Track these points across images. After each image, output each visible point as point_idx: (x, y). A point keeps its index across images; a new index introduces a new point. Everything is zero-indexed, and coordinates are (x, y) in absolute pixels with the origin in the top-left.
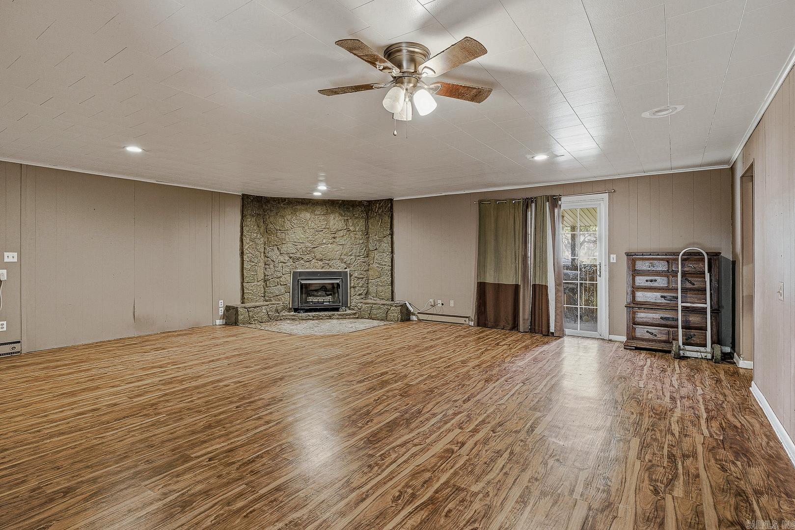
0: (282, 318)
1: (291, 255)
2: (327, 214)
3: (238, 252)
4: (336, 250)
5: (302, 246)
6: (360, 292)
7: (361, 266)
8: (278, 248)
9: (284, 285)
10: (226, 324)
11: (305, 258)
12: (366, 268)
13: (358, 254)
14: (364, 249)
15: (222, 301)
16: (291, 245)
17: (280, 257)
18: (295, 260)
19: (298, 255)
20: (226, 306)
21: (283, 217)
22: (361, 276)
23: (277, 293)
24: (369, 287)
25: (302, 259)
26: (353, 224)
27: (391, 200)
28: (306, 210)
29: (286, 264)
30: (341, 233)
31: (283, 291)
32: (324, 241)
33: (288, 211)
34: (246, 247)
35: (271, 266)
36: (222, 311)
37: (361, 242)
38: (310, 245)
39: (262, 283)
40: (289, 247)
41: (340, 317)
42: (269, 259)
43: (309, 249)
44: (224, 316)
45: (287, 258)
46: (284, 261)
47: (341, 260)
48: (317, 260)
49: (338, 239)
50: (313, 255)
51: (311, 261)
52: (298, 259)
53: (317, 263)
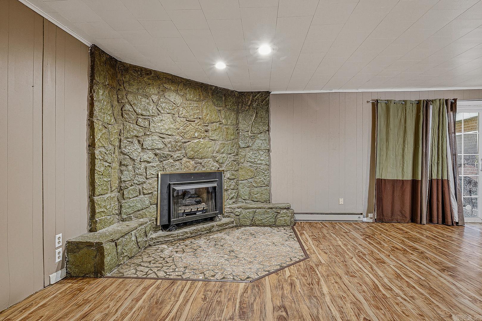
0: (151, 243)
1: (158, 151)
2: (199, 101)
3: (84, 144)
4: (208, 146)
5: (171, 139)
6: (231, 196)
7: (232, 165)
8: (139, 141)
9: (149, 194)
10: (69, 277)
11: (176, 155)
12: (237, 167)
13: (229, 152)
14: (235, 146)
15: (60, 235)
16: (157, 138)
17: (142, 154)
18: (163, 158)
19: (166, 152)
20: (68, 242)
21: (147, 96)
22: (233, 177)
23: (139, 206)
24: (240, 188)
25: (171, 156)
26: (225, 116)
27: (268, 93)
28: (176, 91)
29: (151, 164)
30: (214, 126)
31: (147, 202)
32: (196, 135)
33: (153, 91)
34: (98, 136)
35: (130, 168)
36: (61, 255)
37: (232, 137)
38: (181, 138)
39: (115, 194)
40: (154, 141)
42: (126, 156)
43: (179, 144)
44: (65, 263)
45: (152, 156)
46: (149, 160)
47: (214, 157)
48: (188, 158)
49: (210, 133)
50: (184, 151)
51: (181, 159)
52: (166, 157)
53: (189, 162)
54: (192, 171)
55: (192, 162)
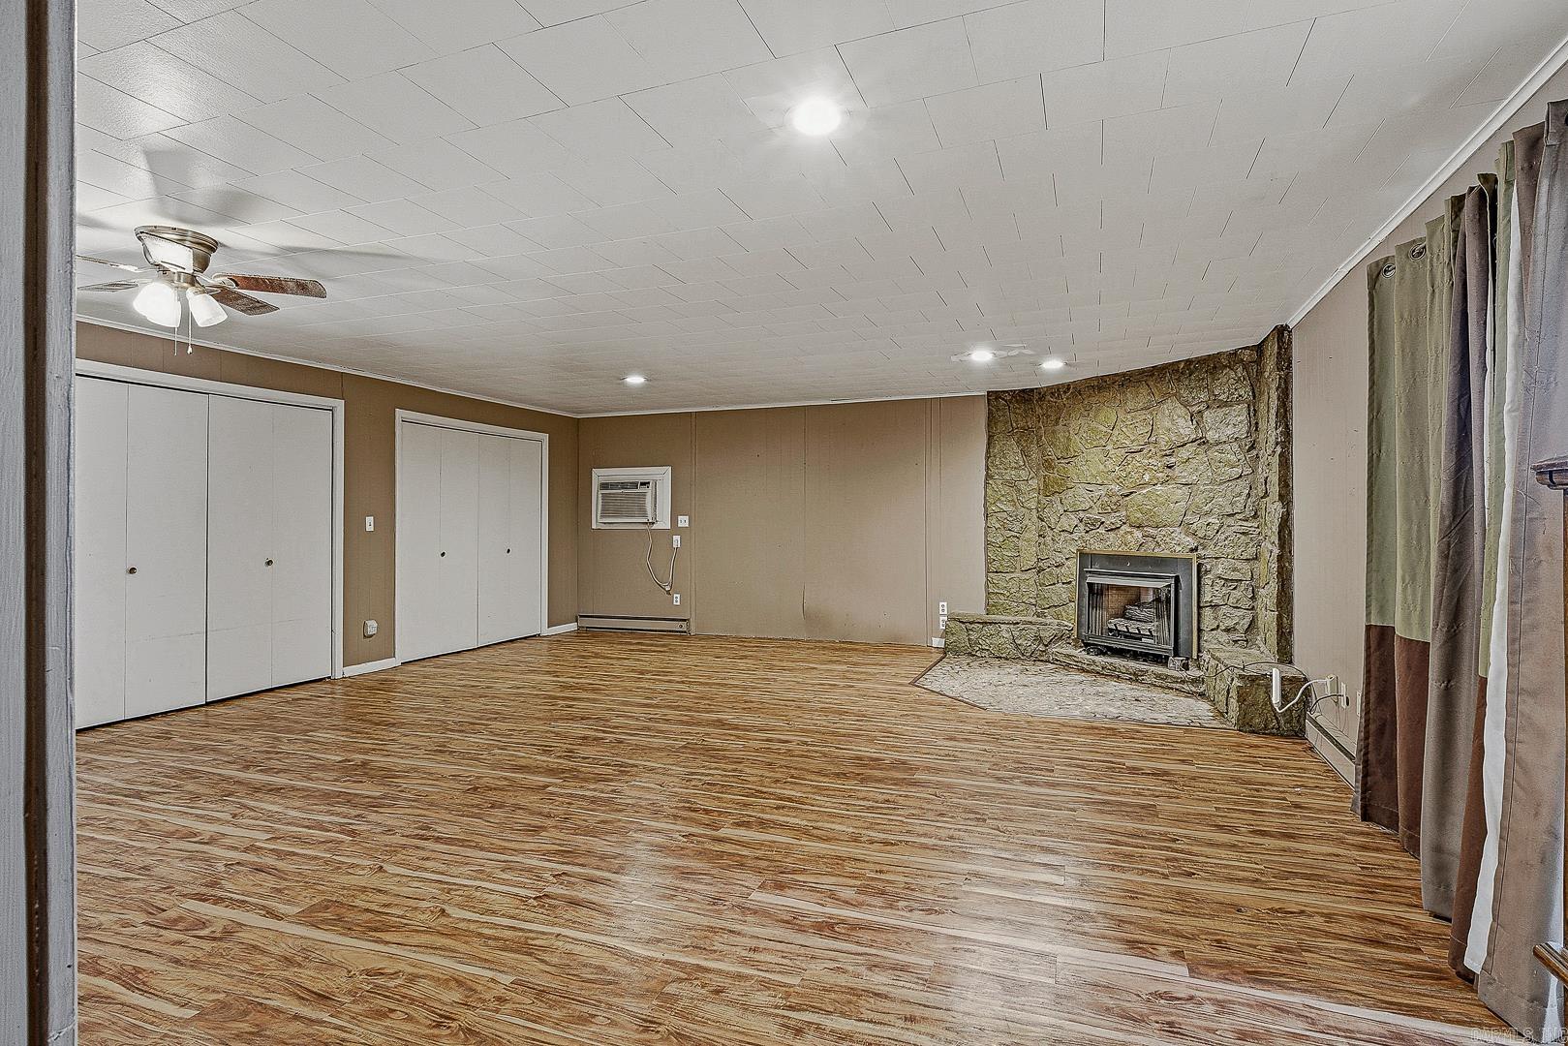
1: (1082, 515)
2: (1149, 406)
4: (1172, 497)
5: (1102, 491)
6: (1230, 623)
8: (1060, 499)
9: (1067, 583)
11: (1109, 520)
12: (1252, 551)
13: (1226, 511)
14: (1245, 493)
15: (945, 604)
16: (1081, 492)
17: (1062, 519)
18: (1092, 525)
19: (1094, 515)
21: (1066, 427)
22: (1236, 576)
24: (1258, 608)
25: (1103, 523)
26: (1213, 424)
29: (1072, 536)
30: (1184, 453)
31: (1064, 596)
32: (1147, 478)
33: (1076, 412)
34: (993, 499)
35: (1048, 539)
37: (1235, 472)
38: (1117, 488)
39: (1032, 575)
40: (1080, 496)
41: (1159, 682)
42: (1044, 524)
43: (1114, 500)
45: (1075, 522)
46: (1069, 529)
47: (1186, 526)
48: (1131, 526)
49: (1177, 470)
50: (1124, 513)
51: (1119, 528)
52: (1093, 525)
53: (1131, 533)
54: (1134, 552)
55: (1138, 534)
